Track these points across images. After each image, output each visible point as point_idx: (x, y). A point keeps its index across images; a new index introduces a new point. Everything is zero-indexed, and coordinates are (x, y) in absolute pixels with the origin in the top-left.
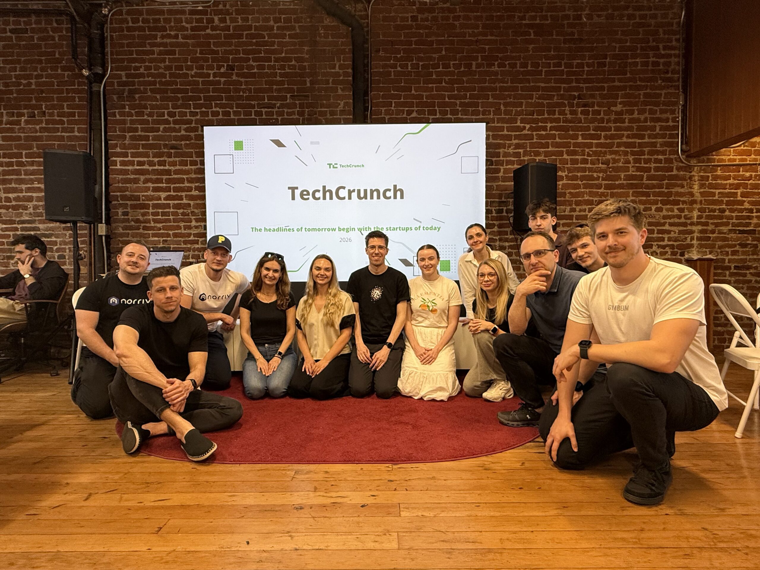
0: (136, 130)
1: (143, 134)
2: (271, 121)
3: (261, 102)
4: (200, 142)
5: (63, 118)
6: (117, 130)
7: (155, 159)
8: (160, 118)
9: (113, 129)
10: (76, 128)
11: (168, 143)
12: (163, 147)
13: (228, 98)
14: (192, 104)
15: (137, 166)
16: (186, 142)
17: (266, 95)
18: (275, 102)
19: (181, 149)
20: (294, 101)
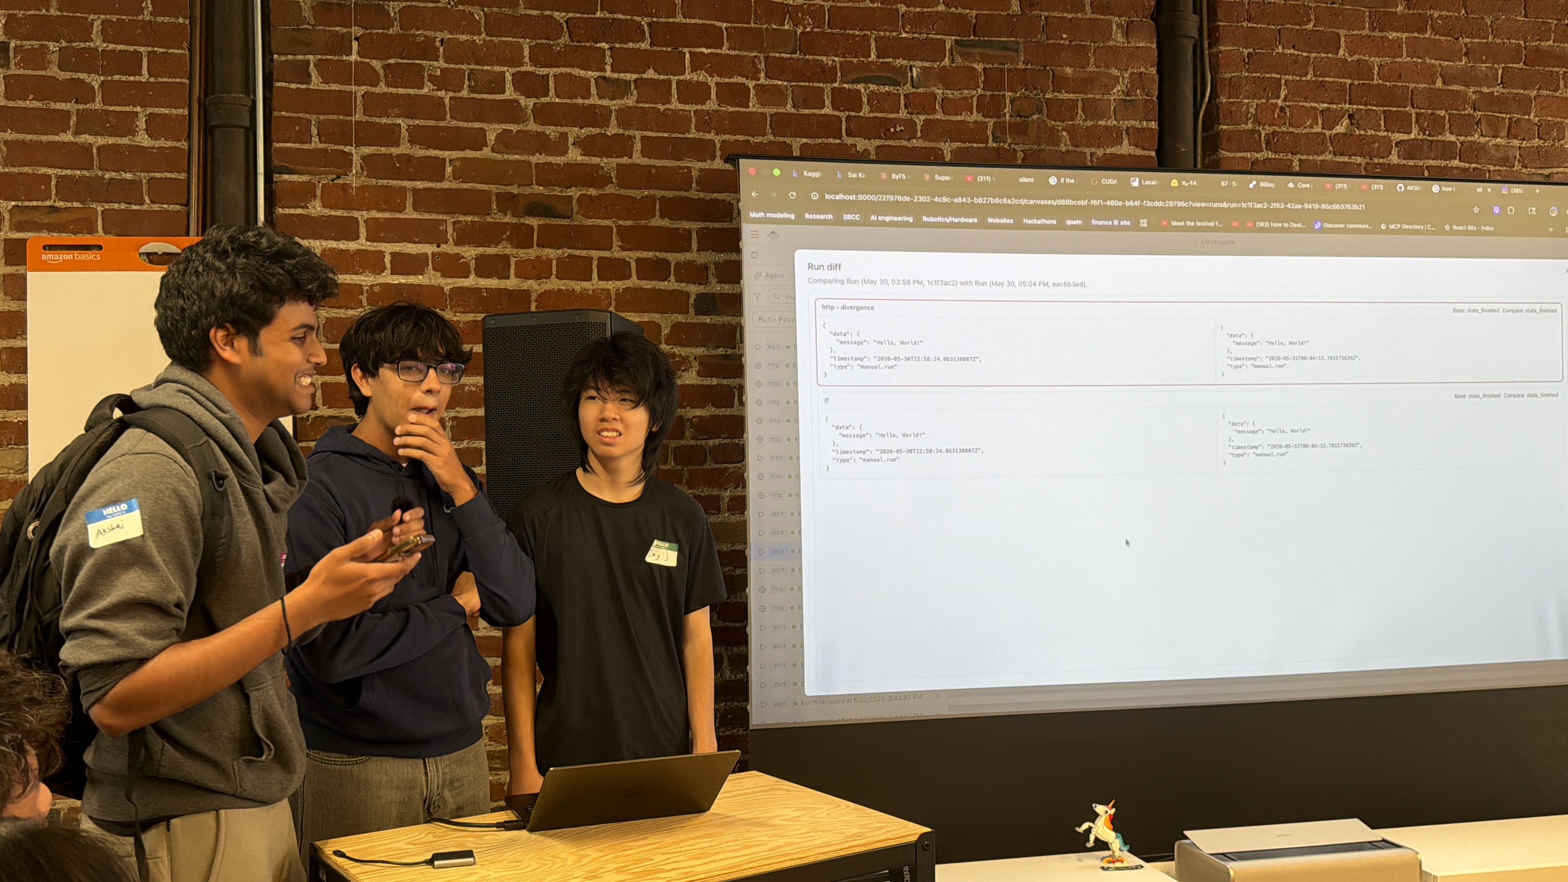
0: (390, 136)
1: (420, 152)
2: (892, 130)
3: (855, 60)
4: (637, 192)
5: (83, 76)
6: (314, 131)
7: (466, 248)
8: (485, 96)
9: (297, 128)
10: (141, 115)
11: (515, 192)
12: (497, 205)
13: (740, 38)
14: (608, 53)
15: (392, 274)
16: (584, 192)
17: (874, 36)
18: (904, 62)
19: (569, 218)
20: (967, 63)
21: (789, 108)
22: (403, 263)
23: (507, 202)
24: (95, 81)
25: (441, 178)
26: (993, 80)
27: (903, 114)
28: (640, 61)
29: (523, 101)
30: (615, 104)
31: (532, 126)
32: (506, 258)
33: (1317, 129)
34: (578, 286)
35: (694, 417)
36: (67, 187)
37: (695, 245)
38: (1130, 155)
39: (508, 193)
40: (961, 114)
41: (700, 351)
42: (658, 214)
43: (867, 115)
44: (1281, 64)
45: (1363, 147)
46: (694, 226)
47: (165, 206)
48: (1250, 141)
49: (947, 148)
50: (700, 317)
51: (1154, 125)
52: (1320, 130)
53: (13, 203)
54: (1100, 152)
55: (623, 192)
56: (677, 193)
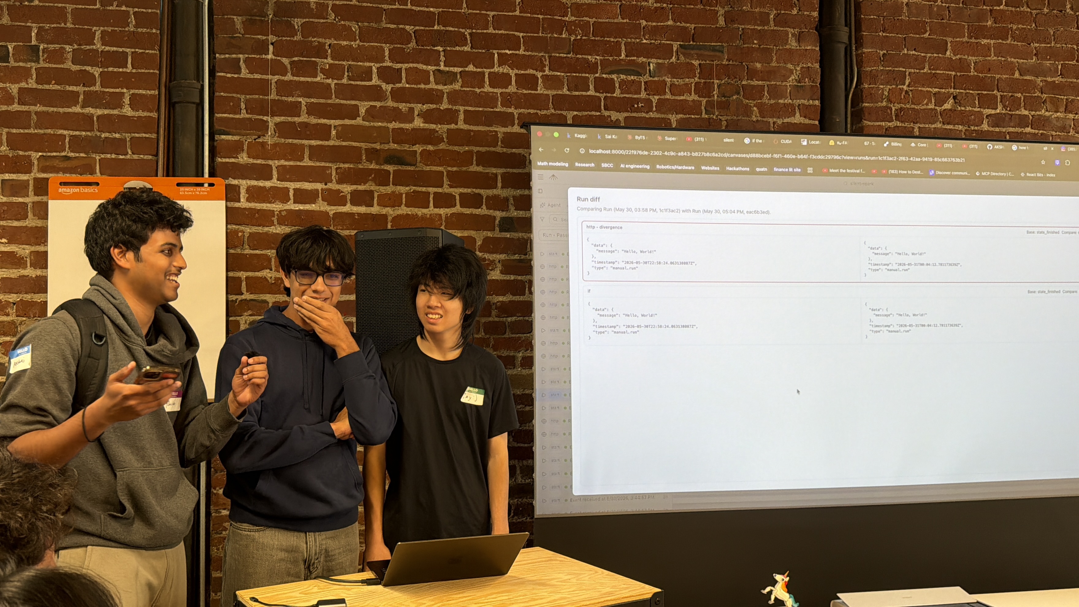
0: (294, 109)
1: (314, 120)
2: (636, 106)
3: (611, 58)
4: (461, 148)
5: (88, 68)
6: (243, 106)
7: (345, 186)
8: (359, 83)
9: (231, 104)
10: (126, 95)
11: (378, 148)
12: (366, 156)
13: (531, 44)
14: (442, 54)
15: (294, 203)
16: (425, 148)
17: (624, 42)
18: (644, 60)
19: (414, 165)
20: (688, 60)
21: (565, 91)
22: (302, 196)
23: (373, 154)
24: (96, 71)
25: (328, 138)
26: (706, 72)
27: (643, 95)
28: (464, 59)
29: (384, 86)
30: (446, 88)
31: (390, 103)
32: (371, 193)
33: (931, 106)
34: (420, 212)
35: (498, 302)
36: (76, 143)
37: (499, 185)
38: (800, 123)
39: (373, 148)
40: (683, 95)
41: (503, 257)
42: (475, 163)
43: (619, 96)
44: (906, 61)
45: (964, 118)
46: (500, 171)
47: (142, 156)
48: (884, 114)
49: (674, 118)
50: (503, 233)
51: (817, 103)
52: (933, 107)
53: (40, 154)
54: (780, 122)
55: (451, 148)
56: (488, 149)
